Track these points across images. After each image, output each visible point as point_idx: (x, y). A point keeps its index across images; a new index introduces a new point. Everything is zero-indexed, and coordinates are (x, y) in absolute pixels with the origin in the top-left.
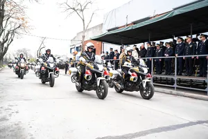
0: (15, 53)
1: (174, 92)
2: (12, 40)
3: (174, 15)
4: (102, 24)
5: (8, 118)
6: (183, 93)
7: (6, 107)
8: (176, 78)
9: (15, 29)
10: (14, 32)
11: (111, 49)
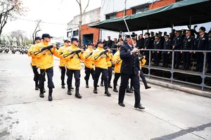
1: (171, 85)
2: (6, 22)
3: (173, 7)
4: (100, 8)
5: (9, 130)
6: (179, 86)
7: (6, 114)
8: (172, 71)
9: (8, 11)
10: (7, 14)
11: (109, 38)
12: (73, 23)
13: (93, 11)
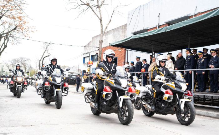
0: (10, 63)
2: (6, 46)
4: (126, 25)
9: (10, 32)
10: (7, 35)
11: (138, 58)
12: (91, 45)
13: (117, 29)
